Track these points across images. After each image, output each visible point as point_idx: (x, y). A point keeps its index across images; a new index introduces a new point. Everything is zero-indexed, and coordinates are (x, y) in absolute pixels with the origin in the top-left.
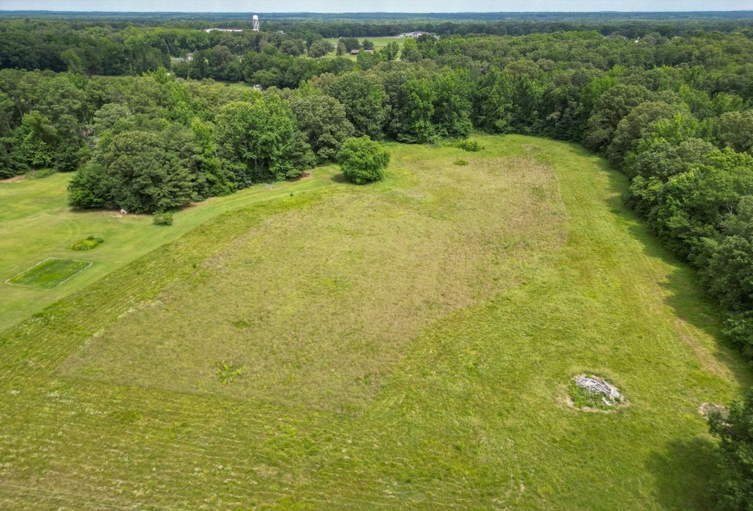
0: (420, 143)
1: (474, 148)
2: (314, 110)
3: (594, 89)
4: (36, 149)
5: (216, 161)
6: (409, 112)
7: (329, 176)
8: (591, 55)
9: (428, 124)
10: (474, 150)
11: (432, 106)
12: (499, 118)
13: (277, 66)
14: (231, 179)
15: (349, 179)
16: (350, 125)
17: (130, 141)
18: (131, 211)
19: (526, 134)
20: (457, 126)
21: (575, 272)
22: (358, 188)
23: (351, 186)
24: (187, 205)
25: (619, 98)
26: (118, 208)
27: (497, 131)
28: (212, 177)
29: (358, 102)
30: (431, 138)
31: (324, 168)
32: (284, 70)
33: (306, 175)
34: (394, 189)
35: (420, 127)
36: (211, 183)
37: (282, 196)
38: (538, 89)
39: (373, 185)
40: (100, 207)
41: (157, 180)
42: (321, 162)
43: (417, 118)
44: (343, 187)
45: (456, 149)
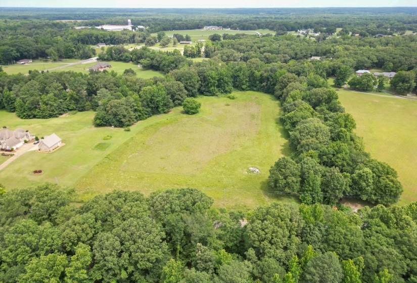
0: (213, 96)
1: (233, 98)
2: (173, 87)
3: (277, 75)
4: (71, 104)
5: (141, 108)
6: (208, 84)
7: (179, 111)
8: (287, 50)
9: (216, 88)
10: (233, 99)
11: (216, 82)
12: (243, 84)
13: (149, 57)
14: (146, 114)
15: (187, 112)
16: (186, 91)
17: (115, 104)
18: (116, 126)
19: (254, 91)
20: (227, 89)
21: (257, 143)
22: (190, 116)
23: (188, 115)
24: (133, 124)
25: (285, 80)
26: (111, 126)
27: (243, 90)
28: (140, 114)
29: (188, 82)
30: (217, 94)
31: (177, 108)
32: (152, 59)
33: (171, 111)
34: (203, 116)
35: (212, 90)
36: (140, 116)
37: (164, 120)
38: (257, 74)
39: (195, 114)
40: (105, 125)
41: (124, 116)
42: (175, 106)
43: (211, 86)
44: (185, 116)
45: (226, 98)
